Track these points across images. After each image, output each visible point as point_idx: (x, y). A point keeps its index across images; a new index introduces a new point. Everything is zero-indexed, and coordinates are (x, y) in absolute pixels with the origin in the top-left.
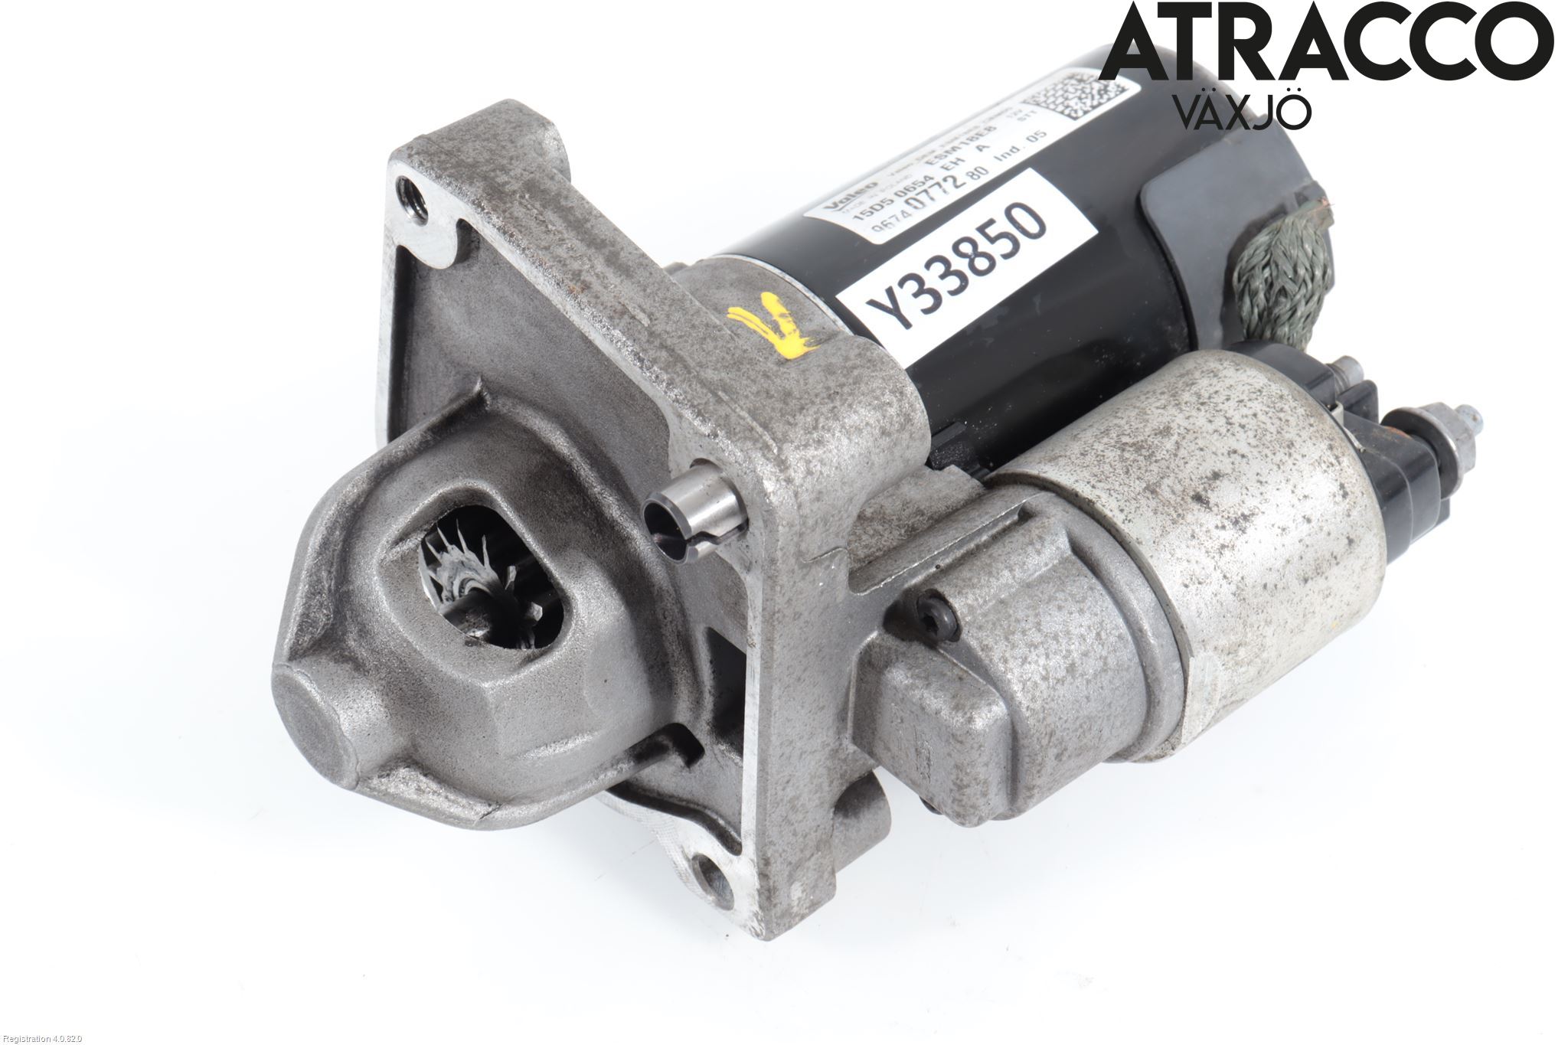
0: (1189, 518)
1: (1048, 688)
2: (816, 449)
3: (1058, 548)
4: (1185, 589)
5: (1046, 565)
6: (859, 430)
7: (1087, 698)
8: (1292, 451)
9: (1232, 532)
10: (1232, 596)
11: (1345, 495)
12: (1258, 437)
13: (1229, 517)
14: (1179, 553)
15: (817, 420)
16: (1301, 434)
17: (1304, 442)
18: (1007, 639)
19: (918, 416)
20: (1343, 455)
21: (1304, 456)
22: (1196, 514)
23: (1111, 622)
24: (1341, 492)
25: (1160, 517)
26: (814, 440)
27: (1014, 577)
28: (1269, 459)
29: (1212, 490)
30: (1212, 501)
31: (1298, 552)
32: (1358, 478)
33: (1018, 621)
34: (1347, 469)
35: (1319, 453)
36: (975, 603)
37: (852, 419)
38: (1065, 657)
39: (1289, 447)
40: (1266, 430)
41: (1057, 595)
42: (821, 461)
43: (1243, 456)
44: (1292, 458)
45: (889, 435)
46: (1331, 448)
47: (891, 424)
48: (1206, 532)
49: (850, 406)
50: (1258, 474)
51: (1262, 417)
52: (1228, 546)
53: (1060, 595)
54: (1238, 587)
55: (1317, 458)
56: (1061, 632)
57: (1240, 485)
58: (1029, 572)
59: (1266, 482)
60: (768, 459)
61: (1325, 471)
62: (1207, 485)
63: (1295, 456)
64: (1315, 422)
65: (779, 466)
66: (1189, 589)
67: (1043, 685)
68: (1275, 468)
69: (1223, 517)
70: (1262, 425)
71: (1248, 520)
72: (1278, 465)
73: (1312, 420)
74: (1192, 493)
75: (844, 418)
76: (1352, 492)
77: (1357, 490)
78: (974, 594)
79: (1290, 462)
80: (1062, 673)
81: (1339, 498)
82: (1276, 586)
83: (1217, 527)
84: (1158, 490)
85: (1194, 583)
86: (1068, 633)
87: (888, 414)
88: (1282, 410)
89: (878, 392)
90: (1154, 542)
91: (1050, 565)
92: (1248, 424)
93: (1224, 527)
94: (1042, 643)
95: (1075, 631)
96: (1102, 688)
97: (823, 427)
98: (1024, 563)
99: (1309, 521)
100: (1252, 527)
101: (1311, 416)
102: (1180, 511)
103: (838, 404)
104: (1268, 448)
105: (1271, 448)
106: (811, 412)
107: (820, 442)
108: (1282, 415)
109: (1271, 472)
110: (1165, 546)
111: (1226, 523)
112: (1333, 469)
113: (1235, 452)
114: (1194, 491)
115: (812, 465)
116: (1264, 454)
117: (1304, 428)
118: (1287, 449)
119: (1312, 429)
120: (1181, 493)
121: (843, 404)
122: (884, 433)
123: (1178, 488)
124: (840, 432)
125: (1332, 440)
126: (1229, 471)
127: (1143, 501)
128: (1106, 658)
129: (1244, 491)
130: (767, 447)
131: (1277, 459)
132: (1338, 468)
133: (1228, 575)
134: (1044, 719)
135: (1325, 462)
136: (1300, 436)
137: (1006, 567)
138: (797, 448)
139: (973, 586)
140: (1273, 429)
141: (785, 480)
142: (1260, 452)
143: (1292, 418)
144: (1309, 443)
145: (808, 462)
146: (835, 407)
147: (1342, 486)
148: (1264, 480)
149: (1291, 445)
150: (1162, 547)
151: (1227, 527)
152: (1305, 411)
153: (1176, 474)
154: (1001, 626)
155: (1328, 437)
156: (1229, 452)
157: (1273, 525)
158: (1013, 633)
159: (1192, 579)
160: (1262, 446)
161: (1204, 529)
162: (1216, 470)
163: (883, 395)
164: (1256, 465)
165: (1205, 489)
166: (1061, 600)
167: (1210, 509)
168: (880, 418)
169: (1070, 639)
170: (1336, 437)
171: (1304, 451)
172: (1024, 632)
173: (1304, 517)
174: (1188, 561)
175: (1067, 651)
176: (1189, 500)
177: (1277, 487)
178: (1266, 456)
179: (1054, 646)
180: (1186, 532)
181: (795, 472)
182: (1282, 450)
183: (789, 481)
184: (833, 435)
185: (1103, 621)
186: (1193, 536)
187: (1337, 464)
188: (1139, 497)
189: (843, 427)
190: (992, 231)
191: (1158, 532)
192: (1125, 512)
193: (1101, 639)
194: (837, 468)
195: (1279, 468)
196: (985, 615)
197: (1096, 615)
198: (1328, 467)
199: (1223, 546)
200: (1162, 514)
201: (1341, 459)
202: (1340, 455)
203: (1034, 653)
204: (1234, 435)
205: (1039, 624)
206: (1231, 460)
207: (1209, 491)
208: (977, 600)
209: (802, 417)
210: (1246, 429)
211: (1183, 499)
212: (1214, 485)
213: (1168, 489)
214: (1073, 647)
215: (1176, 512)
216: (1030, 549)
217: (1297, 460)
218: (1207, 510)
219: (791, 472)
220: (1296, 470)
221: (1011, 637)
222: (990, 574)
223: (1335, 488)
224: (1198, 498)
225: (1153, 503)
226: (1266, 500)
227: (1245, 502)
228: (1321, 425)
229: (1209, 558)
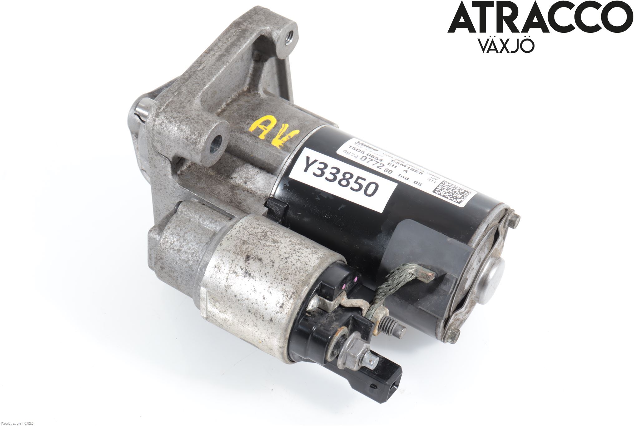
0: (239, 257)
1: (169, 247)
2: (168, 122)
3: (216, 228)
4: (214, 267)
5: (209, 227)
6: (182, 131)
7: (177, 263)
8: (284, 280)
9: (242, 273)
10: (224, 286)
11: (281, 307)
12: (284, 268)
13: (246, 269)
14: (224, 259)
15: (177, 117)
16: (293, 281)
17: (290, 283)
18: (176, 226)
19: (199, 146)
20: (294, 299)
21: (284, 285)
22: (242, 259)
23: (200, 255)
24: (281, 305)
25: (234, 248)
26: (170, 120)
27: (199, 219)
28: (276, 274)
29: (253, 260)
30: (249, 262)
31: (253, 301)
32: (290, 308)
33: (184, 226)
34: (290, 303)
35: (288, 290)
36: (184, 212)
37: (183, 127)
38: (181, 246)
39: (285, 279)
40: (288, 270)
41: (199, 234)
42: (166, 126)
43: (273, 265)
44: (281, 281)
45: (188, 141)
46: (293, 293)
47: (190, 139)
48: (237, 264)
49: (187, 124)
50: (268, 272)
51: (293, 267)
52: (237, 274)
53: (200, 235)
54: (228, 286)
55: (287, 290)
56: (187, 241)
57: (261, 268)
58: (203, 223)
59: (267, 276)
60: (156, 111)
61: (284, 295)
62: (254, 258)
63: (283, 282)
64: (300, 284)
65: (156, 114)
66: (215, 268)
67: (169, 244)
68: (274, 277)
69: (245, 267)
70: (290, 268)
71: (250, 276)
72: (276, 278)
73: (300, 283)
74: (249, 254)
75: (182, 124)
76: (284, 309)
77: (286, 311)
78: (186, 210)
79: (279, 281)
80: (176, 248)
81: (279, 305)
82: (239, 300)
83: (241, 267)
84: (245, 244)
85: (218, 269)
86: (188, 243)
87: (192, 136)
88: (300, 272)
89: (196, 129)
90: (223, 249)
91: (210, 229)
92: (288, 264)
93: (242, 269)
94: (181, 237)
95: (190, 245)
96: (182, 265)
97: (175, 120)
98: (204, 220)
99: (264, 299)
100: (248, 279)
101: (302, 282)
102: (240, 253)
103: (186, 120)
104: (281, 272)
105: (281, 273)
106: (179, 115)
107: (170, 122)
108: (298, 273)
109: (271, 276)
110: (224, 253)
111: (244, 269)
112: (286, 298)
113: (273, 263)
114: (250, 255)
115: (163, 124)
116: (277, 271)
117: (296, 281)
118: (284, 279)
119: (297, 284)
120: (247, 251)
121: (186, 122)
122: (187, 139)
123: (249, 250)
124: (177, 125)
125: (296, 292)
126: (264, 263)
127: (238, 241)
128: (189, 260)
129: (259, 270)
130: (160, 109)
131: (277, 276)
132: (288, 299)
133: (228, 279)
134: (162, 252)
135: (287, 293)
136: (291, 281)
137: (200, 215)
138: (165, 117)
139: (188, 208)
140: (289, 271)
141: (154, 119)
142: (278, 270)
143: (298, 276)
144: (291, 285)
145: (163, 122)
146: (184, 120)
147: (283, 304)
148: (267, 275)
149: (286, 279)
150: (223, 252)
151: (243, 271)
152: (304, 280)
153: (255, 248)
154: (180, 222)
155: (297, 291)
156: (273, 261)
157: (254, 286)
158: (179, 227)
159: (219, 267)
160: (280, 270)
161: (237, 263)
162: (262, 259)
163: (197, 131)
164: (272, 271)
165: (252, 258)
166: (198, 236)
167: (246, 262)
168: (189, 134)
169: (187, 245)
170: (298, 293)
171: (287, 284)
172: (181, 230)
173: (264, 296)
174: (223, 263)
175: (183, 246)
176: (246, 254)
177: (267, 281)
178: (277, 273)
179: (182, 241)
180: (233, 258)
181: (158, 120)
182: (282, 277)
183: (155, 120)
184: (175, 124)
185: (198, 252)
186: (233, 261)
187: (289, 298)
188: (240, 239)
189: (179, 125)
190: (360, 181)
191: (228, 249)
192: (231, 237)
193: (193, 255)
194: (168, 132)
195: (275, 279)
196: (182, 217)
197: (199, 249)
198: (286, 295)
199: (236, 272)
200: (236, 248)
201: (291, 299)
202: (293, 298)
203: (176, 236)
204: (281, 260)
205: (186, 233)
206: (270, 262)
207: (252, 260)
208: (185, 212)
209: (176, 113)
210: (286, 263)
211: (245, 252)
212: (256, 260)
213: (247, 247)
214: (185, 247)
215: (239, 252)
216: (210, 219)
217: (281, 284)
218: (245, 261)
219: (157, 119)
220: (278, 285)
221: (177, 227)
222: (195, 212)
223: (281, 302)
224: (248, 257)
225: (239, 244)
226: (260, 279)
227: (255, 273)
228: (300, 286)
229: (229, 270)
